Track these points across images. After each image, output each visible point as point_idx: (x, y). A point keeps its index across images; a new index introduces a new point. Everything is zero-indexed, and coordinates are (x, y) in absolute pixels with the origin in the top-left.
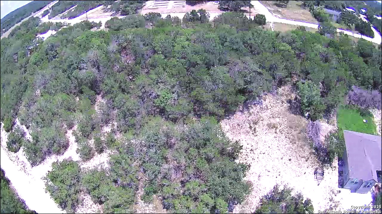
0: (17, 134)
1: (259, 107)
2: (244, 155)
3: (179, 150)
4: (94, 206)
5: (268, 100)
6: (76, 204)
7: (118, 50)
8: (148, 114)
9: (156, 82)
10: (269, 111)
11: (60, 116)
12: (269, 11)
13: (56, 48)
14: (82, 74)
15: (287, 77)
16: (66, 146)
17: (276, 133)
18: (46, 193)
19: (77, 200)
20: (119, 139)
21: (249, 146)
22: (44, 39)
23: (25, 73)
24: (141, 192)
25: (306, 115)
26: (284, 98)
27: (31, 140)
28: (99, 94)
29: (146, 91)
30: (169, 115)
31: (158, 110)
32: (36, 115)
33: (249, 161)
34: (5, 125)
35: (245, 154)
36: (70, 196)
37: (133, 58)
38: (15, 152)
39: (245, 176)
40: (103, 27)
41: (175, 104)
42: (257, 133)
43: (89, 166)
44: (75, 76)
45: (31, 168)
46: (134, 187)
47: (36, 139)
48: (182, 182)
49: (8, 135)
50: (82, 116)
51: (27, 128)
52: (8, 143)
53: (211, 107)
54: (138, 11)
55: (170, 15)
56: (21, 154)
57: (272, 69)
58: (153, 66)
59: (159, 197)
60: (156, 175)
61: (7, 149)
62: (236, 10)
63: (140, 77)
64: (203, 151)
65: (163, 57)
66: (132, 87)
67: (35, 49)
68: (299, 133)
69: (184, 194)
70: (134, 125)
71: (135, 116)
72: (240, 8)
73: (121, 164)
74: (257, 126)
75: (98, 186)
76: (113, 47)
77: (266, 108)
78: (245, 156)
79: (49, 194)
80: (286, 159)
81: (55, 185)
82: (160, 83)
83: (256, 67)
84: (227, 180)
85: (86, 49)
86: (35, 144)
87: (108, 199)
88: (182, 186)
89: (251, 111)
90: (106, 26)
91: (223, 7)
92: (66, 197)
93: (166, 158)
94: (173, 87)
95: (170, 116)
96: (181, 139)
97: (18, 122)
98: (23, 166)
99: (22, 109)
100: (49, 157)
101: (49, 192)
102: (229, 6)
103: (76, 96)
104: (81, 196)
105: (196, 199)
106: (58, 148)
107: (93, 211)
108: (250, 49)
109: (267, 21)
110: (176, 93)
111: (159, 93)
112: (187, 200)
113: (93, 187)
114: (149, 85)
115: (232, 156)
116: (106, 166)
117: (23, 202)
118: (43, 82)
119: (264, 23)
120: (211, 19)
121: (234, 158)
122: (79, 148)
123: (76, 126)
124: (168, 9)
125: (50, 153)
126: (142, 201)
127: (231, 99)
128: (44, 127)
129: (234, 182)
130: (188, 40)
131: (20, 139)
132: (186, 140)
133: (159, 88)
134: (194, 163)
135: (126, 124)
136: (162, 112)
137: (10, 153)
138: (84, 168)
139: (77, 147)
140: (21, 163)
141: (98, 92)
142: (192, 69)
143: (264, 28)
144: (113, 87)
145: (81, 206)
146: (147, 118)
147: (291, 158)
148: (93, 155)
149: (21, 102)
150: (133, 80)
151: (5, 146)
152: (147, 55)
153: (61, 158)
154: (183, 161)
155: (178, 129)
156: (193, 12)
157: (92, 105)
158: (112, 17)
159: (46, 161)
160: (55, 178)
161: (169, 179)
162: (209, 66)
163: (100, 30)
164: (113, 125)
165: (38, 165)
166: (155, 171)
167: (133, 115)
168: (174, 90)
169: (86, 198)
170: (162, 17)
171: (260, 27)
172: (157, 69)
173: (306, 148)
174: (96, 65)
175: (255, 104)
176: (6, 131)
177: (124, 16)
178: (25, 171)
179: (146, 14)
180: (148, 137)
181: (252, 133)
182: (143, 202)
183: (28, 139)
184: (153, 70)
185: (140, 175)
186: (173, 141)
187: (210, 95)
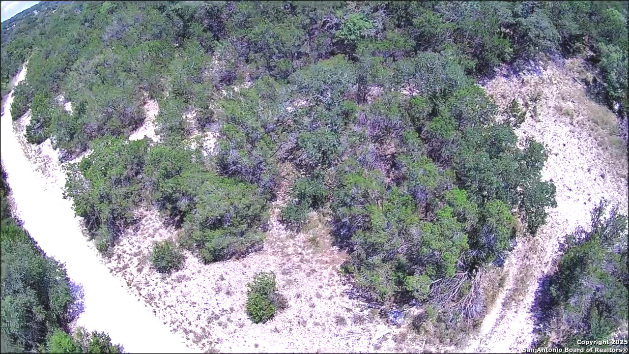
1: (537, 77)
4: (163, 231)
6: (121, 227)
10: (554, 87)
16: (137, 124)
17: (572, 124)
24: (281, 205)
25: (615, 108)
26: (575, 76)
38: (39, 143)
42: (540, 117)
45: (58, 165)
47: (81, 109)
56: (48, 145)
59: (325, 216)
61: (25, 140)
68: (610, 134)
74: (537, 106)
77: (548, 81)
89: (524, 79)
94: (376, 10)
98: (44, 162)
104: (141, 210)
107: (157, 242)
113: (165, 172)
126: (281, 226)
140: (42, 159)
145: (132, 231)
147: (604, 173)
148: (190, 134)
169: (149, 216)
175: (529, 70)
178: (44, 172)
181: (530, 115)
182: (283, 227)
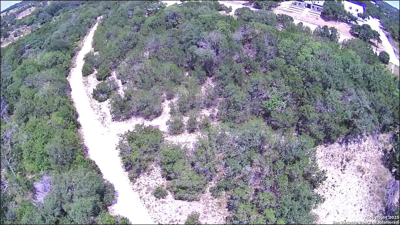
0: (109, 85)
1: (357, 146)
2: (324, 187)
3: (268, 159)
4: (160, 179)
5: (368, 143)
6: (142, 171)
7: (242, 40)
8: (253, 113)
9: (270, 84)
10: (364, 153)
11: (162, 84)
12: (394, 51)
13: (178, 18)
14: (199, 52)
15: (391, 125)
16: (158, 114)
17: (361, 177)
18: (116, 149)
19: (146, 167)
20: (214, 126)
21: (333, 181)
22: (167, 6)
23: (137, 32)
24: (213, 184)
25: (393, 171)
26: (381, 145)
27: (123, 96)
28: (210, 77)
29: (258, 89)
30: (272, 121)
31: (263, 112)
32: (138, 75)
33: (327, 195)
34: (98, 72)
35: (326, 187)
36: (140, 161)
37: (255, 53)
38: (100, 101)
39: (315, 208)
40: (232, 13)
41: (281, 113)
42: (345, 171)
43: (173, 141)
44: (191, 52)
45: (111, 121)
46: (208, 176)
47: (129, 98)
48: (257, 190)
49: (98, 83)
50: (185, 92)
51: (123, 84)
52: (95, 91)
53: (314, 127)
54: (272, 9)
55: (302, 23)
56: (106, 106)
57: (381, 111)
58: (273, 68)
59: (228, 195)
60: (235, 173)
61: (91, 96)
62: (365, 40)
63: (257, 74)
64: (289, 168)
65: (284, 63)
66: (246, 81)
67: (154, 12)
68: (381, 187)
69: (252, 201)
70: (234, 118)
71: (239, 110)
72: (369, 39)
73: (206, 150)
74: (348, 164)
75: (174, 162)
76: (238, 35)
77: (363, 149)
78: (324, 189)
79: (118, 151)
80: (359, 207)
81: (130, 146)
82: (274, 86)
83: (367, 104)
84: (297, 205)
85: (210, 29)
86: (125, 101)
87: (177, 178)
88: (255, 193)
89: (349, 146)
90: (236, 13)
91: (354, 32)
92: (136, 160)
93: (252, 162)
94: (286, 95)
95: (273, 123)
96: (274, 149)
97: (114, 75)
98: (103, 116)
99: (123, 64)
100: (135, 118)
101: (120, 149)
102: (359, 33)
103: (186, 71)
104: (153, 165)
105: (260, 212)
106: (149, 113)
107: (157, 183)
108: (367, 83)
109: (390, 61)
110: (285, 102)
111: (269, 96)
112: (253, 208)
113: (168, 161)
114: (263, 85)
115: (314, 184)
116: (191, 147)
117: (86, 150)
118: (155, 45)
119: (387, 63)
120: (341, 40)
121: (315, 187)
122: (171, 121)
123: (176, 98)
124: (301, 16)
125: (138, 114)
126: (210, 193)
127: (335, 127)
128: (141, 88)
129: (303, 210)
130: (313, 53)
131: (110, 91)
132: (278, 151)
133: (272, 91)
134: (276, 176)
135: (228, 114)
136: (267, 115)
137: (93, 101)
138: (167, 140)
139: (169, 119)
140: (102, 114)
141: (210, 74)
142: (309, 84)
143: (385, 67)
144: (227, 75)
145: (146, 174)
146: (249, 116)
147: (363, 208)
148: (183, 132)
149: (124, 57)
150: (249, 75)
151: (90, 93)
152: (270, 55)
153: (147, 123)
154: (267, 170)
155: (275, 138)
156: (325, 28)
157: (200, 85)
158: (245, 6)
159: (130, 120)
160: (132, 138)
161: (246, 183)
162: (326, 86)
163: (228, 15)
164: (214, 111)
165: (120, 121)
166: (236, 169)
167: (237, 109)
168: (285, 98)
169: (156, 170)
170: (294, 23)
171: (383, 65)
172: (276, 71)
173: (379, 204)
174: (216, 48)
175: (354, 141)
176: (97, 79)
177: (256, 8)
178: (102, 123)
179: (279, 15)
180: (244, 135)
181: (341, 168)
183: (119, 94)
184: (272, 71)
185: (220, 168)
186: (265, 147)
187: (317, 116)
